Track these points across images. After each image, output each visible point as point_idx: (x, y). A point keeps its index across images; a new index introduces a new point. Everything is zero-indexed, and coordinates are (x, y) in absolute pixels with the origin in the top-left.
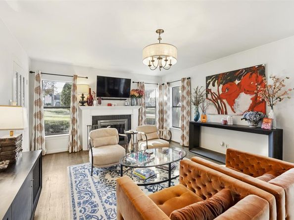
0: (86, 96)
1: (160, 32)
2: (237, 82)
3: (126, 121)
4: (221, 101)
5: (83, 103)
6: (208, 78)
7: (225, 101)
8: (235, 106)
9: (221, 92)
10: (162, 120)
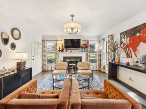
0: (61, 48)
2: (138, 35)
3: (79, 60)
4: (129, 49)
5: (59, 51)
6: (121, 34)
7: (130, 48)
8: (137, 52)
9: (128, 43)
10: (100, 60)
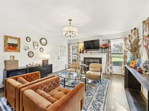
1: (70, 20)
3: (98, 61)
5: (80, 52)
